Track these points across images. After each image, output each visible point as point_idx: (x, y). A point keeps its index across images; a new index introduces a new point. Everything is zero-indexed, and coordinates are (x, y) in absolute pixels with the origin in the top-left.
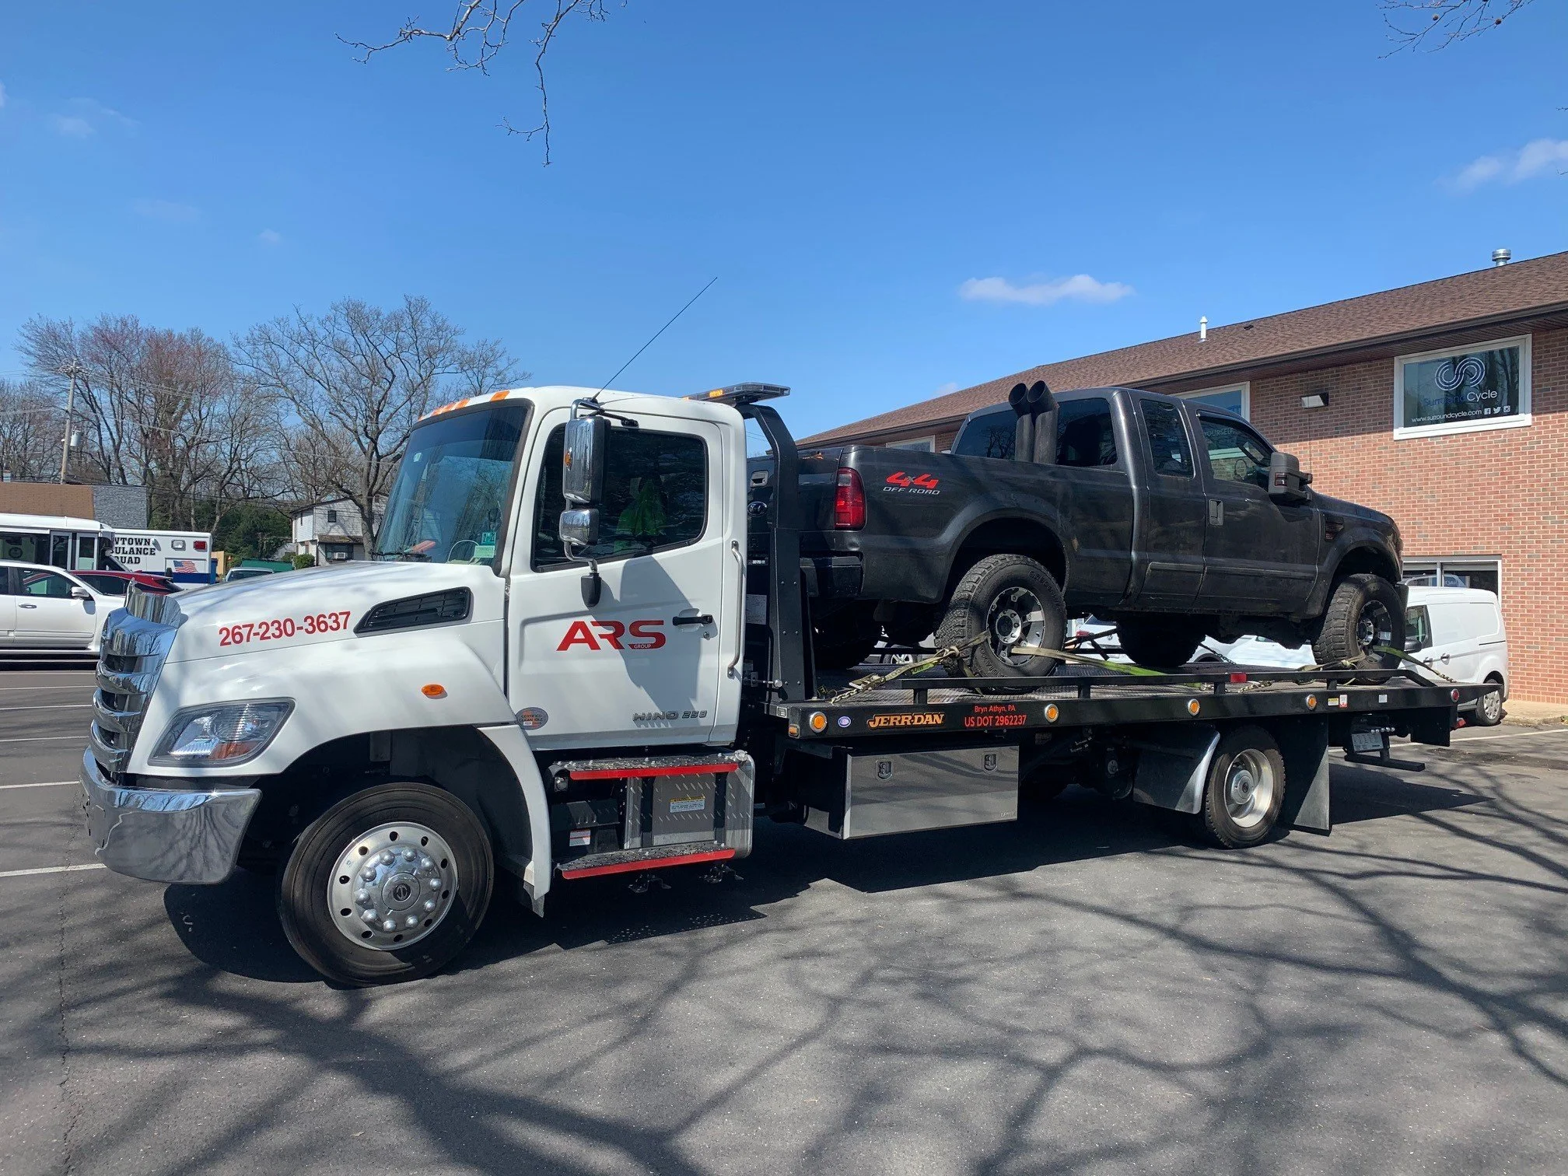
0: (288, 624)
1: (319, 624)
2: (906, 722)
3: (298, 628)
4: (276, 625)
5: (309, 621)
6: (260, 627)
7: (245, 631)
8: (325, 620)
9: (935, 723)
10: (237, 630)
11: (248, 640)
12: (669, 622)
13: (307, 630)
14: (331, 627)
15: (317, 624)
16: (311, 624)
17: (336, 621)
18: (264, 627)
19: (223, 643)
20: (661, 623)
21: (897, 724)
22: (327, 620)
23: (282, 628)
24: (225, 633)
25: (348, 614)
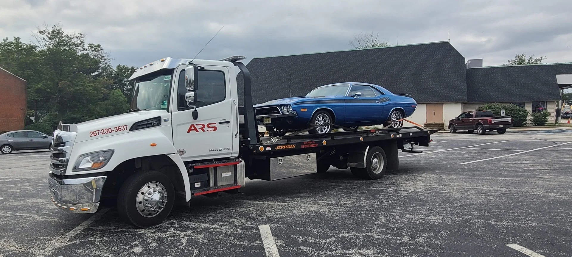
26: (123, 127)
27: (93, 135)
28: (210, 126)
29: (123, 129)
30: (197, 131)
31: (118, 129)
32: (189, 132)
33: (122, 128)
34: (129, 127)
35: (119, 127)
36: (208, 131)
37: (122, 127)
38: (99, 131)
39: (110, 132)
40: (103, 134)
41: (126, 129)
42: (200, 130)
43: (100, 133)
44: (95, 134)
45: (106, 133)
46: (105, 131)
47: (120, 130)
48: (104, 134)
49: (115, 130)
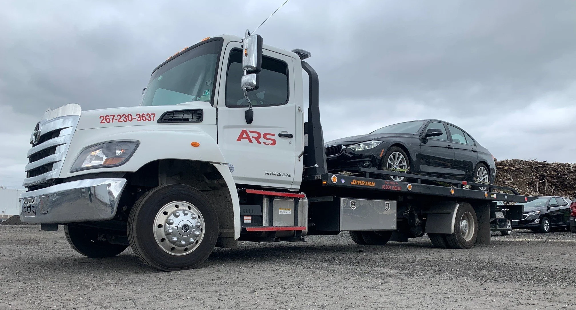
0: (130, 116)
1: (143, 117)
2: (363, 184)
3: (134, 118)
4: (124, 116)
5: (138, 116)
6: (118, 116)
7: (111, 118)
8: (145, 116)
9: (372, 185)
10: (107, 117)
11: (113, 122)
12: (277, 135)
13: (138, 120)
14: (148, 119)
15: (142, 117)
16: (139, 117)
17: (149, 117)
18: (119, 117)
19: (101, 122)
20: (274, 135)
21: (360, 184)
22: (146, 116)
23: (127, 118)
24: (102, 118)
25: (154, 114)
26: (149, 115)
27: (104, 121)
28: (268, 136)
29: (149, 119)
30: (251, 141)
31: (141, 117)
32: (239, 140)
33: (147, 117)
34: (157, 117)
35: (144, 115)
36: (264, 143)
37: (147, 115)
38: (114, 116)
39: (130, 119)
40: (119, 121)
41: (153, 120)
42: (254, 140)
43: (116, 119)
44: (108, 120)
45: (123, 120)
46: (123, 118)
47: (144, 119)
48: (122, 121)
49: (137, 117)
